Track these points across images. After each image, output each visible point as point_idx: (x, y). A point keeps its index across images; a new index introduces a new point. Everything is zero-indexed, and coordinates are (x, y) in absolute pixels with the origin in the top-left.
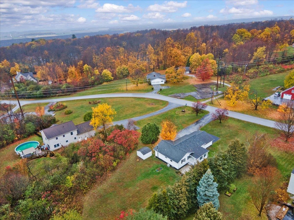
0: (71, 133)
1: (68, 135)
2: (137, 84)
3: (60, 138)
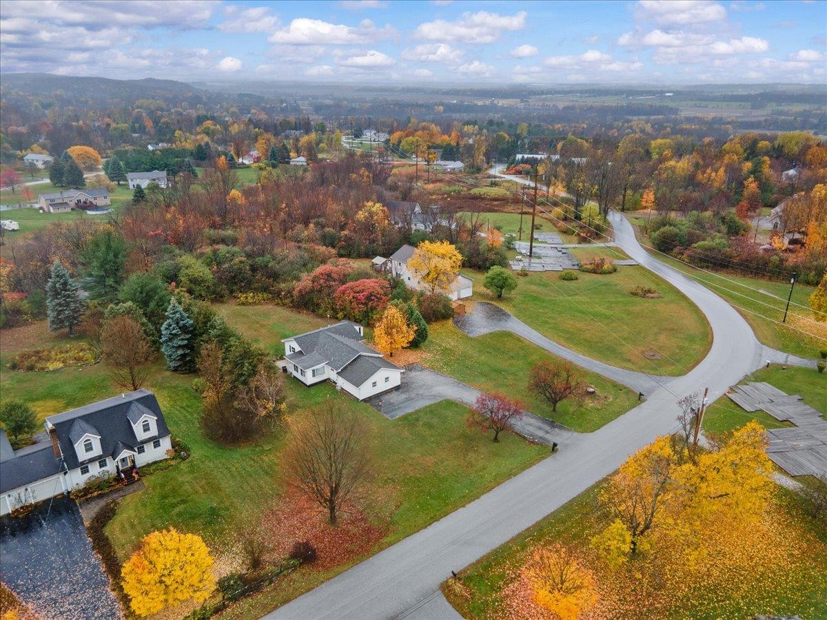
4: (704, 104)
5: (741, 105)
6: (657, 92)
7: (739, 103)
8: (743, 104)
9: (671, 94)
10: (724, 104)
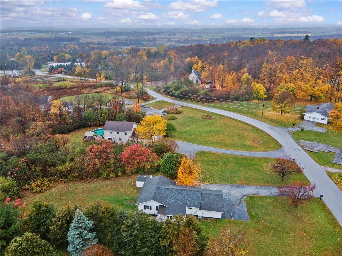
0: (125, 133)
1: (122, 134)
2: (282, 113)
3: (114, 133)
4: (87, 36)
5: (102, 37)
6: (65, 31)
7: (101, 36)
8: (102, 36)
9: (71, 32)
10: (95, 36)
